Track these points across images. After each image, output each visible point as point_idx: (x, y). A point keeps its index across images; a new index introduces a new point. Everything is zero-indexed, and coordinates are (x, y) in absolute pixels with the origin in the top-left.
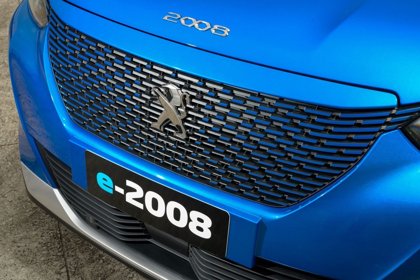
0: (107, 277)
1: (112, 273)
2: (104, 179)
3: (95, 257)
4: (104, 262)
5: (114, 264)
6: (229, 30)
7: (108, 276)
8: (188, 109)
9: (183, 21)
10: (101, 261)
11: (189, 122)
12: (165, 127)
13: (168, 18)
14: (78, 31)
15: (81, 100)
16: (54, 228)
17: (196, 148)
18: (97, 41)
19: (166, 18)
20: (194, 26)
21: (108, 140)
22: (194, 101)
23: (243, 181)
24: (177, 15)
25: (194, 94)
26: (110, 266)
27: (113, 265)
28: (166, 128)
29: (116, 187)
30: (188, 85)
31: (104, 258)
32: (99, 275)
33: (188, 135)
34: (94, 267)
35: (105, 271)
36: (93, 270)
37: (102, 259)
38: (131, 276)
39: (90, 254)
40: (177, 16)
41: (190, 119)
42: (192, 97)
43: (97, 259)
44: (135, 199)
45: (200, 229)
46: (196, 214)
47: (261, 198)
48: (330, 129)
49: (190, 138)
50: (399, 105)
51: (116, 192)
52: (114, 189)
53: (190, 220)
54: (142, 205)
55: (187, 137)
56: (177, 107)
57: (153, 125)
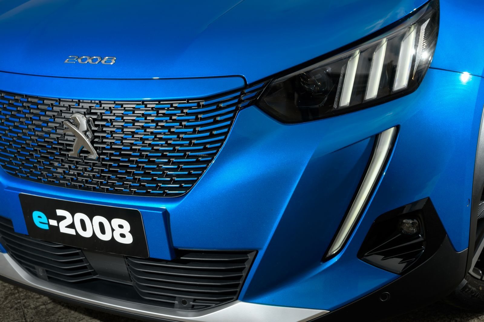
2: (39, 217)
6: (115, 59)
8: (94, 132)
9: (80, 61)
11: (97, 143)
12: (80, 153)
13: (68, 61)
15: (11, 152)
17: (107, 164)
18: (14, 94)
19: (66, 61)
20: (88, 62)
21: (38, 182)
22: (96, 123)
23: (148, 182)
24: (75, 57)
25: (95, 117)
28: (81, 155)
29: (50, 220)
30: (89, 112)
33: (99, 154)
40: (75, 58)
41: (96, 140)
42: (95, 120)
44: (67, 227)
45: (123, 236)
46: (116, 222)
47: (164, 192)
48: (201, 117)
49: (101, 157)
50: (246, 86)
51: (51, 227)
52: (49, 224)
53: (113, 230)
54: (74, 230)
55: (98, 156)
56: (85, 133)
57: (70, 154)
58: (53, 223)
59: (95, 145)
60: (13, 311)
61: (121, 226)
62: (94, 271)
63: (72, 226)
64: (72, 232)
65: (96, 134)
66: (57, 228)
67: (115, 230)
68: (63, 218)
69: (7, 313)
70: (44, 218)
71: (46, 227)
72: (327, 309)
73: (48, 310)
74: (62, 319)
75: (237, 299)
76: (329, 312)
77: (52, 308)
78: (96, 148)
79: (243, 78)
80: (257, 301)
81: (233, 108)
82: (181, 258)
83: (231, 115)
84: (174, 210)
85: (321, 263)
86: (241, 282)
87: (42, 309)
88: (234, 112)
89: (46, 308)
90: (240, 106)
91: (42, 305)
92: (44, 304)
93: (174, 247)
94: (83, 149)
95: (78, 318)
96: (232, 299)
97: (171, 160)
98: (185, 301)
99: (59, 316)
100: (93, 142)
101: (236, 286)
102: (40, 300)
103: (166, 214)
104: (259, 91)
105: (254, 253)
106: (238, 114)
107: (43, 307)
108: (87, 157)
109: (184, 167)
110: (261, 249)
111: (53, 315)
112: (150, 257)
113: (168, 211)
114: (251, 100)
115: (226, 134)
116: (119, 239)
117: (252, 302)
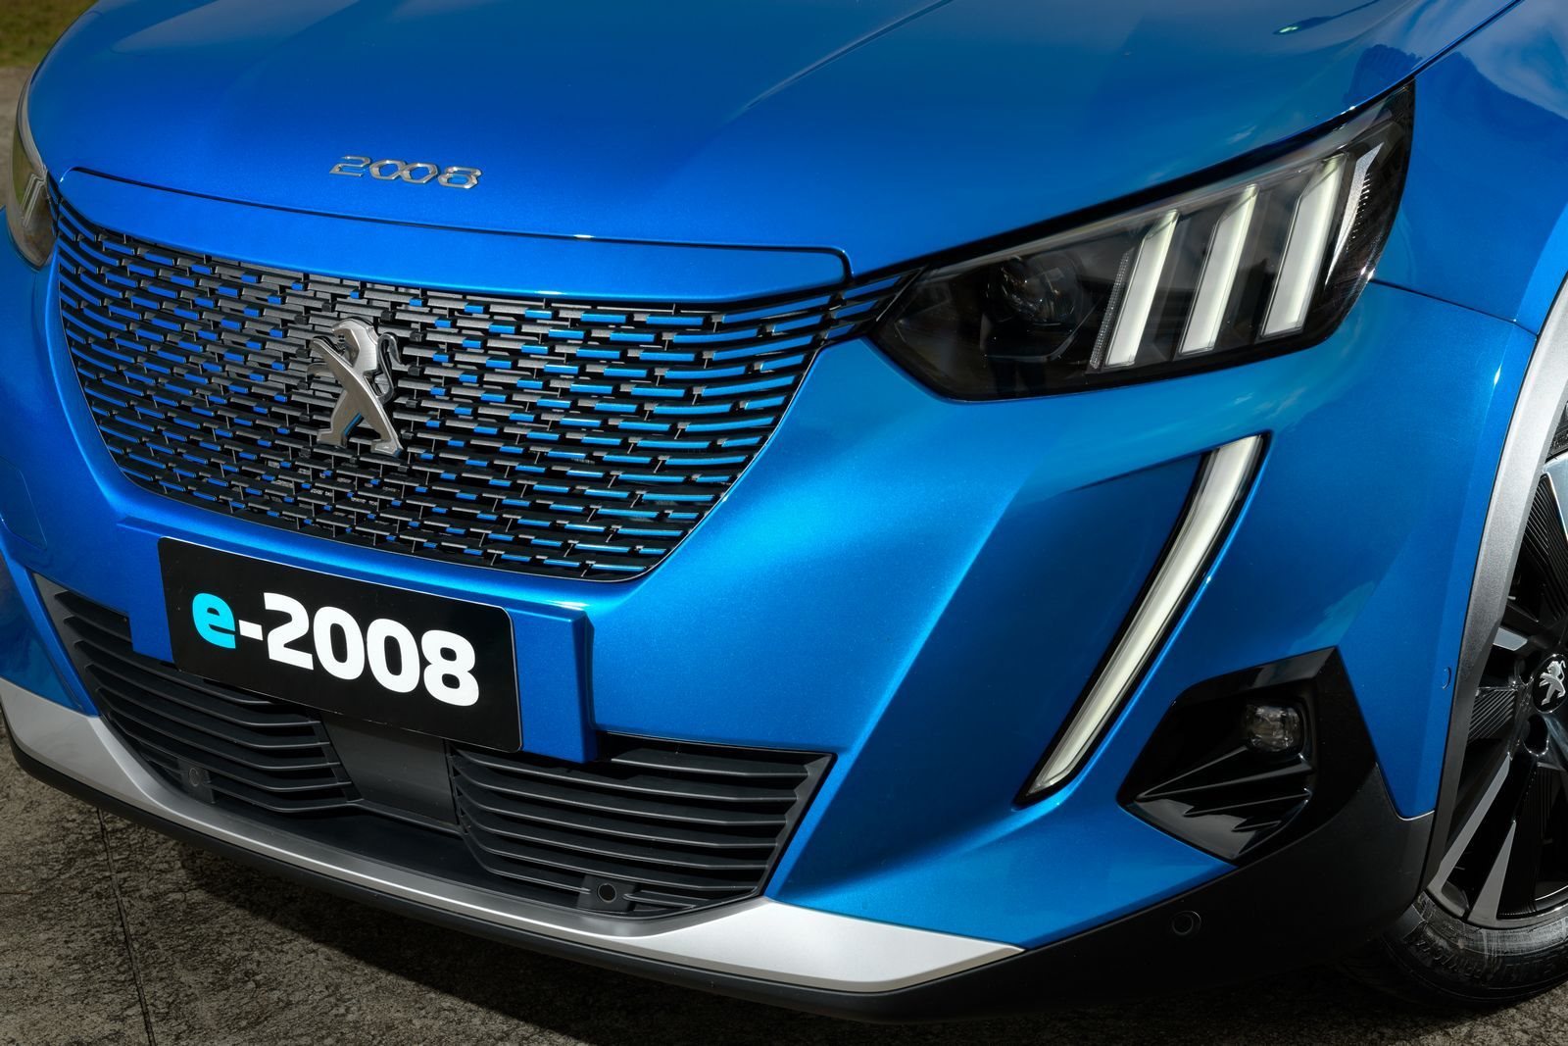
0: (266, 1019)
1: (283, 1009)
2: (213, 611)
3: (231, 978)
4: (258, 985)
5: (290, 990)
6: (478, 173)
7: (270, 1016)
8: (397, 376)
9: (375, 170)
10: (251, 985)
11: (403, 408)
12: (349, 437)
13: (341, 169)
14: (128, 238)
15: (146, 419)
16: (106, 922)
17: (427, 472)
18: (175, 253)
19: (336, 170)
20: (399, 177)
21: (218, 510)
22: (407, 351)
23: (539, 531)
24: (363, 159)
25: (405, 334)
26: (275, 995)
27: (286, 991)
28: (353, 440)
29: (242, 623)
30: (387, 319)
31: (258, 978)
32: (243, 1015)
33: (403, 441)
34: (227, 1000)
35: (261, 1006)
36: (225, 1005)
37: (254, 981)
38: (342, 1010)
39: (217, 972)
40: (362, 162)
41: (401, 400)
42: (403, 342)
43: (236, 980)
44: (291, 645)
45: (451, 681)
46: (436, 640)
47: (584, 566)
48: (710, 357)
49: (410, 450)
50: (848, 280)
51: (242, 640)
52: (237, 632)
53: (424, 663)
54: (309, 657)
55: (401, 447)
56: (371, 377)
57: (322, 435)
58: (251, 630)
59: (396, 415)
60: (87, 899)
61: (448, 654)
62: (353, 784)
63: (305, 643)
64: (303, 660)
65: (402, 384)
66: (262, 646)
67: (430, 664)
68: (283, 618)
69: (69, 906)
70: (226, 617)
71: (228, 642)
72: (1018, 942)
73: (192, 907)
74: (232, 934)
75: (761, 894)
76: (1022, 950)
77: (204, 903)
78: (398, 425)
79: (843, 258)
80: (817, 903)
81: (806, 340)
82: (613, 760)
83: (798, 359)
84: (607, 618)
85: (1013, 810)
86: (778, 845)
87: (173, 902)
88: (808, 350)
89: (185, 900)
90: (826, 335)
91: (173, 892)
92: (181, 890)
93: (595, 724)
94: (361, 425)
95: (277, 935)
96: (748, 891)
97: (613, 476)
98: (612, 888)
99: (224, 927)
100: (390, 407)
101: (763, 853)
102: (168, 876)
103: (582, 626)
104: (882, 299)
105: (825, 761)
106: (819, 359)
107: (179, 896)
108: (369, 447)
109: (647, 496)
110: (845, 750)
111: (205, 921)
112: (526, 749)
113: (591, 621)
114: (859, 322)
115: (777, 411)
116: (438, 691)
117: (802, 903)
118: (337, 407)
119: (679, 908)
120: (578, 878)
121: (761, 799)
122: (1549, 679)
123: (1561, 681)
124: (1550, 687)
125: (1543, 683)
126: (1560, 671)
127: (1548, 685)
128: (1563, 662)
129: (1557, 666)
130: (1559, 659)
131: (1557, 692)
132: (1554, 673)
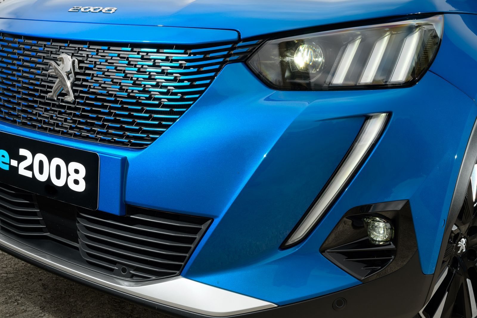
0: (16, 315)
1: (23, 312)
3: (10, 301)
4: (18, 304)
5: (28, 307)
6: (116, 9)
7: (18, 314)
8: (76, 73)
9: (82, 10)
10: (16, 304)
11: (77, 85)
12: (58, 96)
13: (72, 10)
17: (81, 108)
19: (70, 10)
20: (90, 11)
22: (81, 65)
25: (81, 58)
26: (23, 307)
27: (26, 307)
29: (11, 160)
31: (19, 302)
32: (9, 313)
33: (76, 97)
34: (6, 307)
35: (16, 310)
36: (4, 309)
37: (17, 303)
38: (43, 315)
39: (6, 298)
41: (77, 82)
42: (80, 62)
43: (12, 302)
44: (26, 168)
45: (76, 182)
46: (74, 165)
47: (130, 142)
48: (185, 66)
49: (77, 100)
50: (240, 39)
51: (11, 167)
52: (10, 164)
53: (68, 175)
54: (31, 172)
55: (73, 99)
57: (49, 95)
58: (14, 163)
59: (74, 88)
61: (77, 171)
62: (46, 227)
63: (30, 168)
64: (29, 174)
65: (78, 77)
66: (17, 169)
67: (70, 175)
68: (24, 158)
70: (7, 158)
71: (6, 168)
72: (275, 302)
73: (8, 278)
74: (17, 288)
75: (180, 274)
76: (276, 306)
77: (12, 278)
78: (74, 91)
79: (237, 31)
81: (221, 60)
82: (131, 216)
83: (217, 67)
84: (134, 159)
85: (279, 251)
86: (187, 255)
87: (2, 276)
88: (222, 64)
89: (6, 276)
90: (228, 59)
91: (4, 273)
92: (7, 273)
93: (125, 201)
94: (63, 92)
95: (31, 290)
96: (175, 273)
97: (145, 109)
98: (125, 268)
99: (15, 285)
100: (73, 85)
101: (182, 258)
102: (5, 269)
104: (251, 48)
105: (210, 221)
106: (225, 68)
107: (5, 275)
108: (63, 99)
109: (156, 116)
110: (217, 217)
111: (10, 283)
112: (99, 209)
113: (128, 160)
114: (241, 56)
115: (207, 85)
116: (72, 186)
117: (194, 279)
118: (54, 85)
119: (149, 278)
120: (114, 263)
121: (183, 235)
122: (461, 244)
123: (464, 246)
124: (461, 247)
125: (459, 245)
126: (464, 242)
127: (460, 246)
128: (465, 239)
129: (464, 240)
130: (464, 238)
131: (463, 250)
132: (463, 242)
